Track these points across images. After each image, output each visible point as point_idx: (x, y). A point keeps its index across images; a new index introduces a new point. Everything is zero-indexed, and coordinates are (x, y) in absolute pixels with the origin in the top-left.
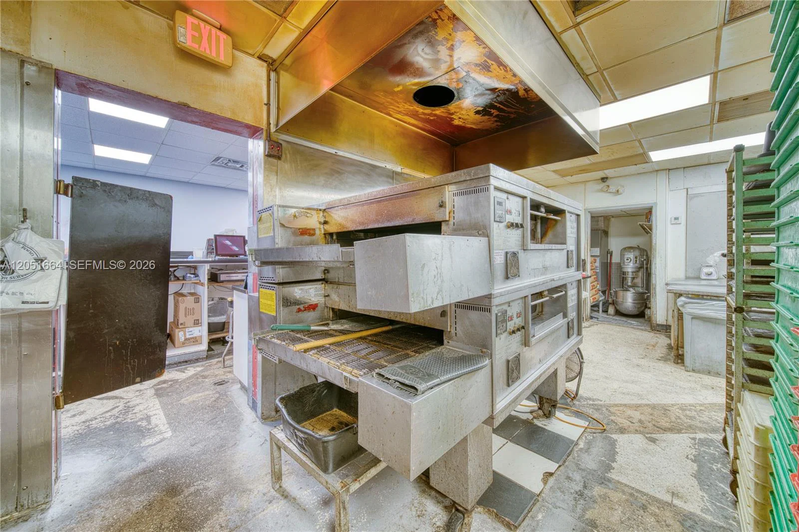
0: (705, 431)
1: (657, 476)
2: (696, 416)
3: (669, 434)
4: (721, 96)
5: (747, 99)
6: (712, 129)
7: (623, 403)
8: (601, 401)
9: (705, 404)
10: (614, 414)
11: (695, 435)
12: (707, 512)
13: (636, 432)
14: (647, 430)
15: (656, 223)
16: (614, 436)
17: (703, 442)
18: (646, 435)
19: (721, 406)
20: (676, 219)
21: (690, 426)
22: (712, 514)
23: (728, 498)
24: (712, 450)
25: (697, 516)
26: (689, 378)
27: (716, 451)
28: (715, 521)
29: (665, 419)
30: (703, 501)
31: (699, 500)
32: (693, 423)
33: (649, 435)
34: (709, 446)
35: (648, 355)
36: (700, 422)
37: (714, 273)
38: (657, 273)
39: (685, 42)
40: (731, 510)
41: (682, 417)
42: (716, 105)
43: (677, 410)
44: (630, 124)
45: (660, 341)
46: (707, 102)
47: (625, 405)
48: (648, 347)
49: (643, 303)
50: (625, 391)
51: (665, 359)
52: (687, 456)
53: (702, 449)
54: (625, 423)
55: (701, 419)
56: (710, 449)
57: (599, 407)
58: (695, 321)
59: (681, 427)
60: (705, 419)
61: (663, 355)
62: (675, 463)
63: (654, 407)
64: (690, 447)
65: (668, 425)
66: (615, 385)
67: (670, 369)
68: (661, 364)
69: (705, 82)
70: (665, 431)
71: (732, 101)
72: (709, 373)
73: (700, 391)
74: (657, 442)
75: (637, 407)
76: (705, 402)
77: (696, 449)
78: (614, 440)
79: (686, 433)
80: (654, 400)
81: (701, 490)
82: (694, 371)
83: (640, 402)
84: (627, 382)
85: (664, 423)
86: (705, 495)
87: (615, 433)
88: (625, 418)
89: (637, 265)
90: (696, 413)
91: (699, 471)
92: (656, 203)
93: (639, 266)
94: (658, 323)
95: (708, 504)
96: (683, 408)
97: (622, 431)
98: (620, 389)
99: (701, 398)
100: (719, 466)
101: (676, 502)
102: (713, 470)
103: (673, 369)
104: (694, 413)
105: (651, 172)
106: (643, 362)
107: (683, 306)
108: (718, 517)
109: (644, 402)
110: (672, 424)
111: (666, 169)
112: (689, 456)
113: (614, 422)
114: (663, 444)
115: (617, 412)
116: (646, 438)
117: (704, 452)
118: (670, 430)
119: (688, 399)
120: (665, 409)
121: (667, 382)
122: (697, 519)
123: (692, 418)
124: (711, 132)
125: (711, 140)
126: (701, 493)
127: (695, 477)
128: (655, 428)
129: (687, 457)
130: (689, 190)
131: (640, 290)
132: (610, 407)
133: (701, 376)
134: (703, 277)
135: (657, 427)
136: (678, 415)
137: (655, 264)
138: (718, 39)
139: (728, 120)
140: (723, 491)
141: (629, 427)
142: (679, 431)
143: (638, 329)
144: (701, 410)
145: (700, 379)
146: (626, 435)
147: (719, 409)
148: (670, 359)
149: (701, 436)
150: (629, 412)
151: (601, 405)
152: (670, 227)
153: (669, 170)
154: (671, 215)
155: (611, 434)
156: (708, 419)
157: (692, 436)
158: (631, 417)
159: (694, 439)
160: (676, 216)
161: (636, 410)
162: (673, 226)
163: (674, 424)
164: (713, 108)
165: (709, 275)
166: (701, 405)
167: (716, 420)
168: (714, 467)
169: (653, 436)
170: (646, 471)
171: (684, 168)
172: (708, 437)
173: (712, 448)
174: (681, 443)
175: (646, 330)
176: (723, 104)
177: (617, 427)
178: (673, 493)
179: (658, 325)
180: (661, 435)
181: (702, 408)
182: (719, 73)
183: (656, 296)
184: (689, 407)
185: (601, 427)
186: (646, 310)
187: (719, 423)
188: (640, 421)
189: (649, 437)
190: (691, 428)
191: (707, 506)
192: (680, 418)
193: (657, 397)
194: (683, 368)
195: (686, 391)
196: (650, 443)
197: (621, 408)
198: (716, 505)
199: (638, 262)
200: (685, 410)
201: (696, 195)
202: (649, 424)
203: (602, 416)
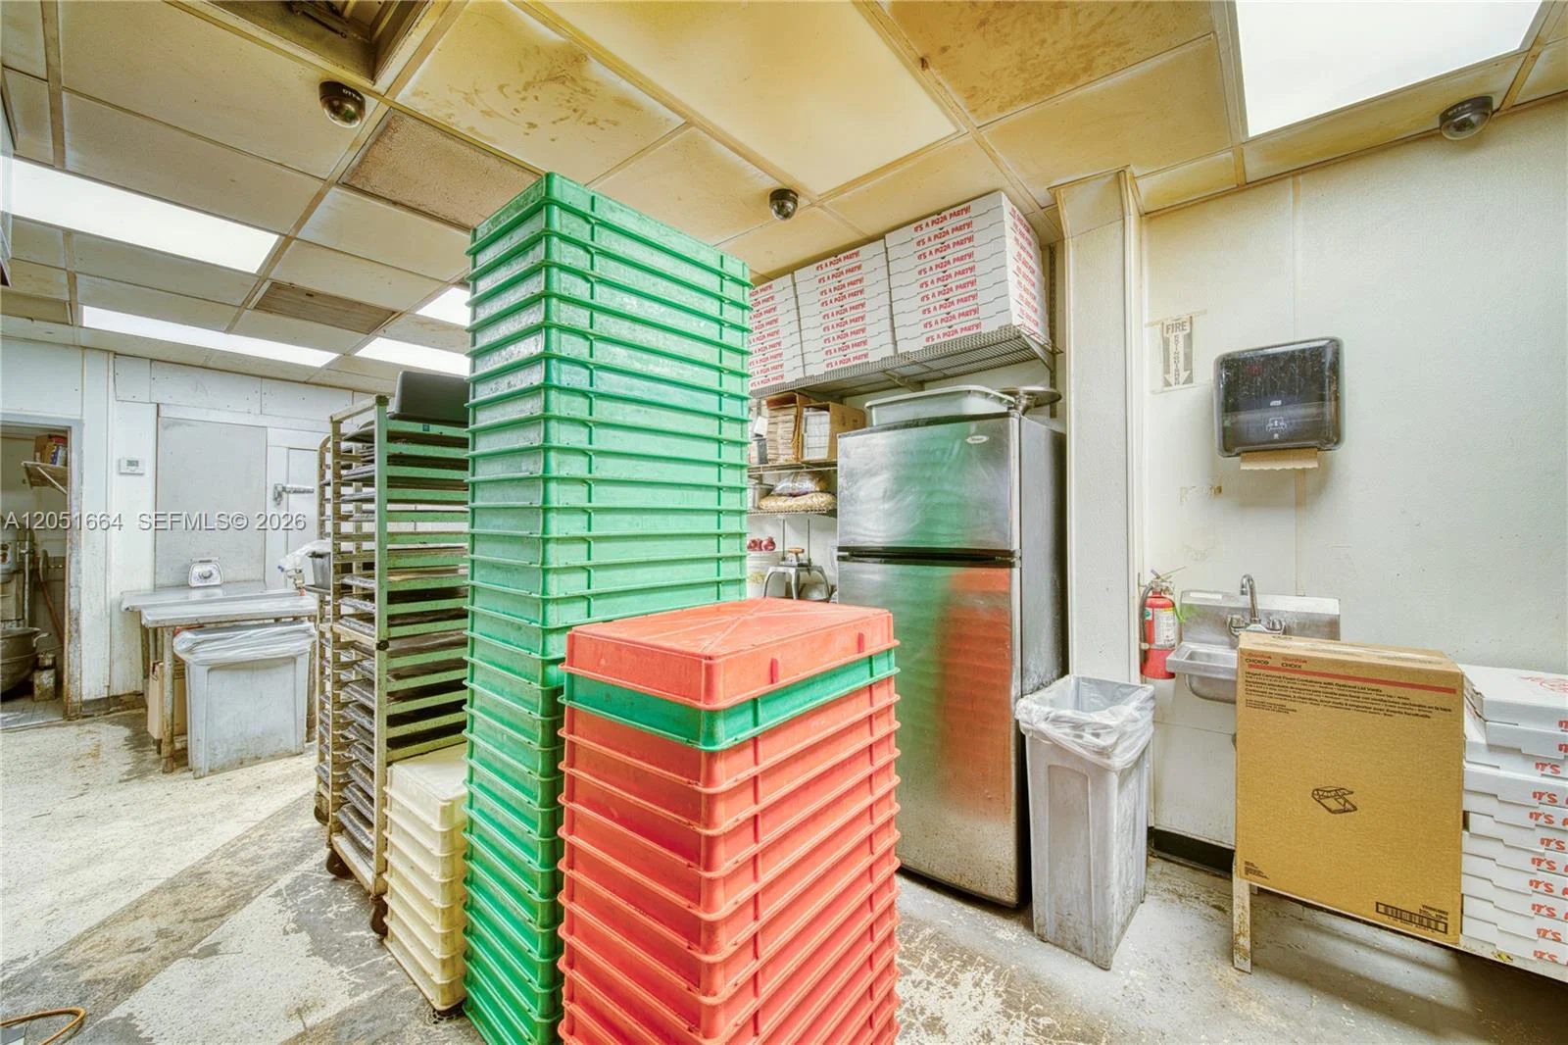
0: (285, 868)
1: (256, 1009)
2: (260, 852)
3: (233, 917)
4: (280, 274)
5: (311, 296)
6: (239, 315)
7: (94, 923)
8: (26, 958)
9: (262, 822)
10: (86, 964)
11: (275, 885)
12: (357, 991)
13: (166, 960)
14: (186, 941)
15: (81, 468)
16: (119, 1012)
17: (294, 889)
18: (191, 952)
19: (287, 812)
20: (132, 463)
21: (260, 877)
22: (365, 988)
23: (369, 945)
24: (314, 892)
25: (349, 1010)
26: (212, 789)
27: (319, 888)
28: (373, 993)
29: (210, 893)
30: (344, 979)
31: (338, 983)
32: (260, 868)
33: (198, 946)
34: (306, 888)
35: (90, 781)
36: (271, 858)
37: (215, 572)
38: (83, 585)
39: (272, 166)
40: (381, 958)
41: (237, 869)
42: (266, 284)
43: (222, 862)
44: (68, 233)
45: (103, 739)
46: (255, 272)
47: (103, 925)
48: (81, 763)
49: (27, 660)
50: (81, 893)
51: (139, 773)
52: (285, 930)
53: (300, 900)
54: (129, 962)
55: (270, 852)
56: (310, 891)
57: (29, 978)
58: (216, 675)
59: (246, 888)
60: (276, 848)
61: (128, 768)
62: (272, 959)
63: (172, 886)
64: (280, 911)
65: (221, 902)
66: (45, 895)
67: (166, 792)
68: (136, 789)
69: (270, 240)
70: (222, 916)
71: (292, 287)
72: (241, 763)
73: (241, 803)
74: (220, 947)
75: (135, 910)
76: (260, 819)
77: (290, 907)
78: (123, 1019)
79: (260, 893)
80: (166, 872)
81: (332, 966)
82: (212, 771)
83: (135, 895)
84: (72, 869)
85: (212, 903)
86: (342, 968)
87: (116, 1001)
88: (120, 954)
89: (6, 566)
90: (256, 847)
91: (314, 940)
92: (80, 423)
93: (13, 568)
94: (84, 698)
95: (352, 979)
96: (229, 851)
97: (130, 984)
98: (64, 896)
99: (249, 815)
100: (335, 907)
101: (311, 1020)
102: (330, 922)
103: (169, 787)
104: (253, 850)
105: (66, 346)
106: (86, 804)
107: (190, 651)
108: (373, 983)
109: (144, 889)
110: (227, 894)
111: (108, 351)
112: (288, 929)
113: (97, 982)
114: (234, 944)
115: (91, 953)
116: (195, 956)
117: (305, 902)
118: (232, 906)
119: (230, 830)
120: (198, 876)
121: (170, 819)
122: (351, 1015)
123: (254, 861)
124: (235, 320)
125: (229, 331)
126: (335, 971)
127: (314, 954)
128: (201, 925)
129: (286, 933)
130: (162, 407)
131: (15, 629)
132: (61, 956)
133: (228, 775)
134: (194, 583)
135: (205, 920)
136: (227, 870)
137: (78, 562)
138: (319, 196)
139: (271, 312)
140: (359, 941)
141: (143, 964)
142: (248, 898)
143: (25, 728)
144: (262, 836)
145: (229, 783)
146: (148, 986)
147: (287, 818)
148: (149, 770)
149: (286, 880)
150: (123, 933)
151: (32, 970)
152: (116, 480)
153: (116, 354)
154: (119, 451)
155: (107, 1013)
156: (279, 845)
157: (273, 890)
158: (133, 941)
159: (278, 893)
160: (135, 457)
161: (137, 918)
162: (124, 478)
163: (233, 892)
164: (259, 285)
165: (205, 578)
166: (256, 828)
167: (292, 839)
168: (330, 915)
169: (205, 942)
170: (232, 1019)
171: (152, 360)
172: (296, 874)
173: (311, 888)
174: (262, 916)
175: (49, 725)
176: (276, 286)
177: (111, 988)
178: (299, 1011)
179: (87, 703)
180: (221, 929)
181: (262, 832)
182: (294, 242)
183: (79, 637)
184: (240, 844)
185: (67, 1022)
186: (36, 675)
187: (298, 841)
188: (161, 934)
189: (200, 950)
190: (263, 879)
191: (353, 983)
192: (233, 874)
193: (168, 860)
194: (189, 775)
195: (219, 816)
196: (209, 960)
197: (97, 938)
198: (362, 970)
199: (9, 558)
200: (235, 853)
201: (178, 422)
202: (183, 927)
203: (50, 995)
